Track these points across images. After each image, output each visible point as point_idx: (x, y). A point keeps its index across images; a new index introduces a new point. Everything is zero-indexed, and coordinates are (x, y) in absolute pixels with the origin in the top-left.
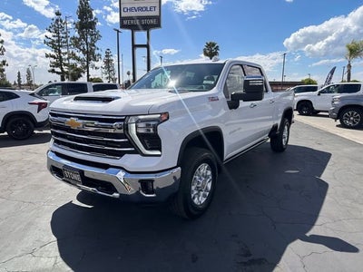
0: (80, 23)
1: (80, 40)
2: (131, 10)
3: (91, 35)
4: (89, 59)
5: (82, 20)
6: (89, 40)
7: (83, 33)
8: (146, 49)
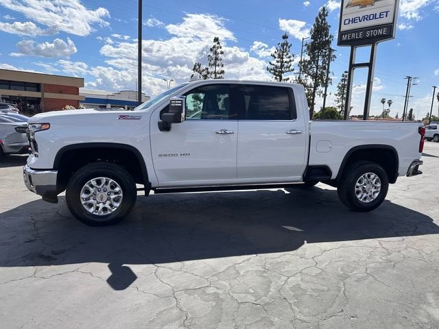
0: (312, 43)
1: (309, 62)
2: (354, 21)
3: (323, 56)
4: (316, 85)
5: (315, 40)
6: (320, 63)
7: (314, 54)
8: (367, 68)
